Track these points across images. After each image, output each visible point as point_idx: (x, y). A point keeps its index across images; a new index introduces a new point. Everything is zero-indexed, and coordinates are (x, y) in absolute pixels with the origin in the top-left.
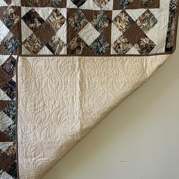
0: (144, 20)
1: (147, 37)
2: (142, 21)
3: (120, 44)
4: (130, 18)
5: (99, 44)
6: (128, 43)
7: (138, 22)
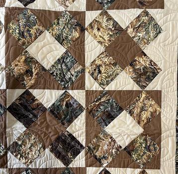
0: (139, 27)
1: (145, 55)
2: (137, 29)
3: (100, 66)
4: (116, 24)
5: (64, 67)
6: (115, 64)
7: (130, 30)
